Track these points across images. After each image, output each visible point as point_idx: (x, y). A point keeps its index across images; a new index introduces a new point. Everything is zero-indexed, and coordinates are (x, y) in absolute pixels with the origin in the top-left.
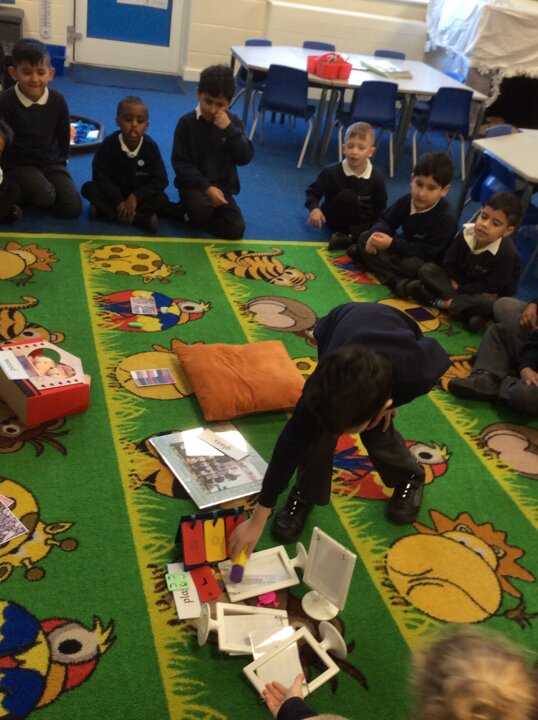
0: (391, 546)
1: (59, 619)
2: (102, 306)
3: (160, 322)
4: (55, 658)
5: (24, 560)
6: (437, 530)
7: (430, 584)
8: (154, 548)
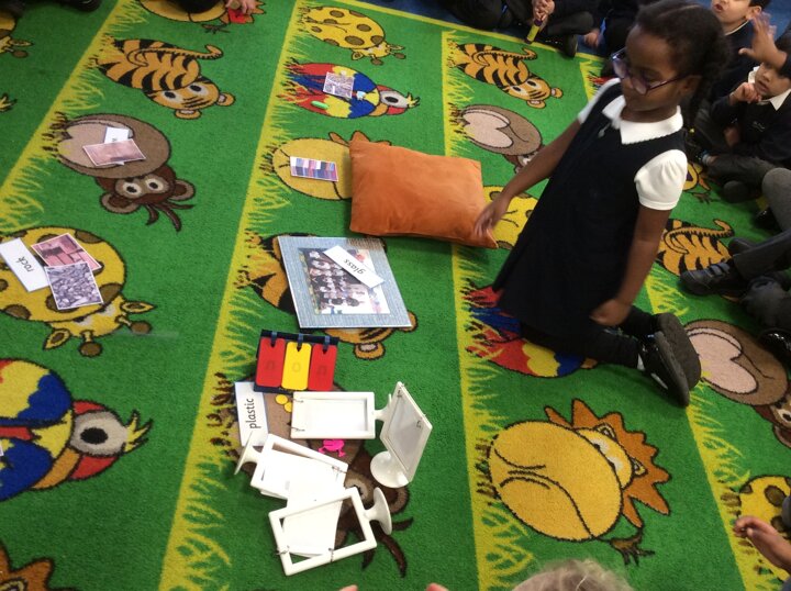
0: (506, 428)
1: (96, 404)
2: (291, 74)
3: (350, 108)
4: (72, 443)
5: (86, 331)
6: (572, 423)
7: (534, 481)
8: (231, 357)
